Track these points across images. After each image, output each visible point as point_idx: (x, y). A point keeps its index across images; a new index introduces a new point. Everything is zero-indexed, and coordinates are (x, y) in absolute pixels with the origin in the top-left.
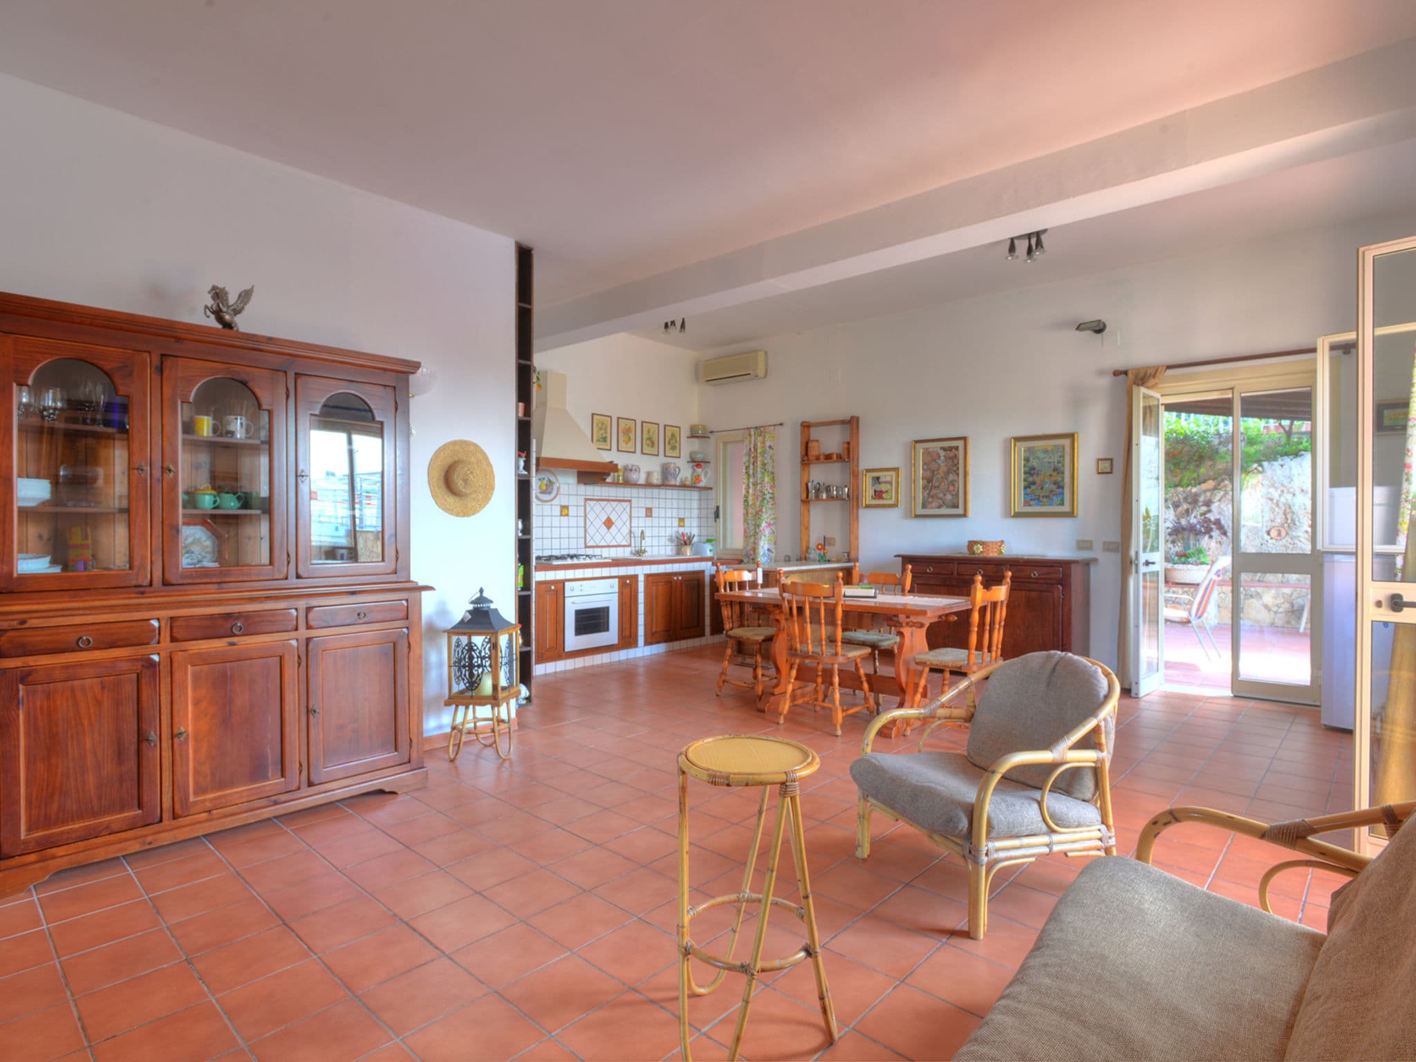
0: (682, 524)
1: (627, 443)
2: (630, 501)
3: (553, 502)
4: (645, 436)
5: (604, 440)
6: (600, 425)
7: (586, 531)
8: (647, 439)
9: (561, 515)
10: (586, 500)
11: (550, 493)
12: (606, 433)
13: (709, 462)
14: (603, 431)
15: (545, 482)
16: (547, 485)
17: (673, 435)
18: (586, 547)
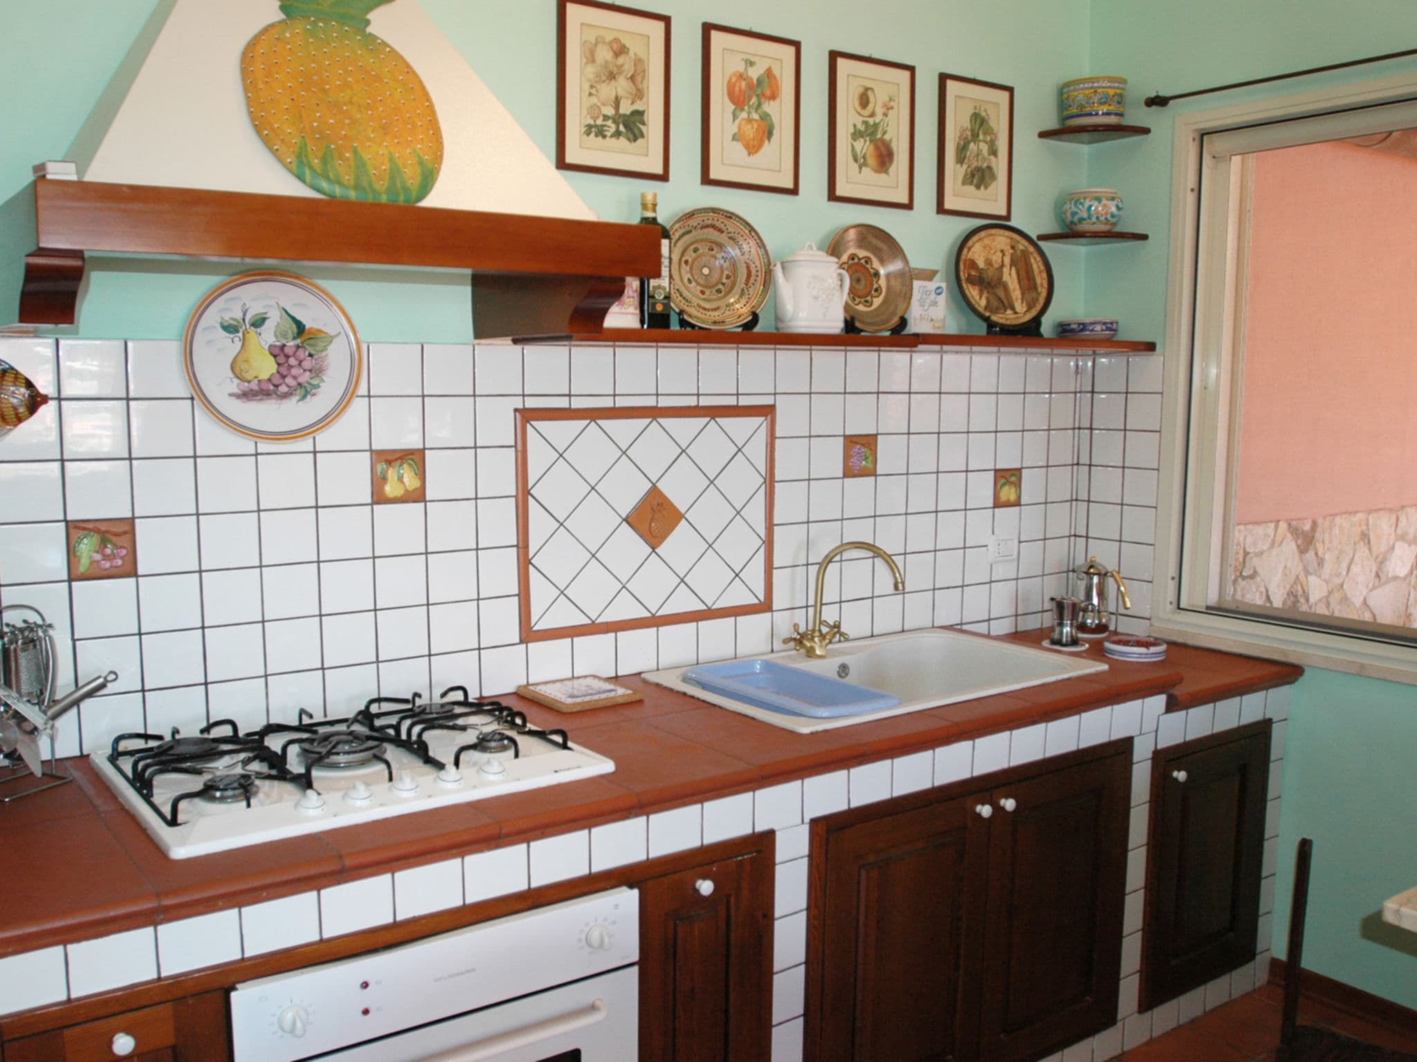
0: (1008, 493)
1: (753, 148)
2: (767, 411)
3: (325, 439)
4: (848, 119)
5: (631, 126)
6: (604, 54)
7: (525, 563)
8: (856, 135)
9: (379, 498)
10: (527, 416)
11: (305, 391)
12: (639, 94)
13: (1144, 237)
14: (622, 86)
15: (268, 335)
16: (278, 352)
17: (979, 121)
18: (528, 634)
